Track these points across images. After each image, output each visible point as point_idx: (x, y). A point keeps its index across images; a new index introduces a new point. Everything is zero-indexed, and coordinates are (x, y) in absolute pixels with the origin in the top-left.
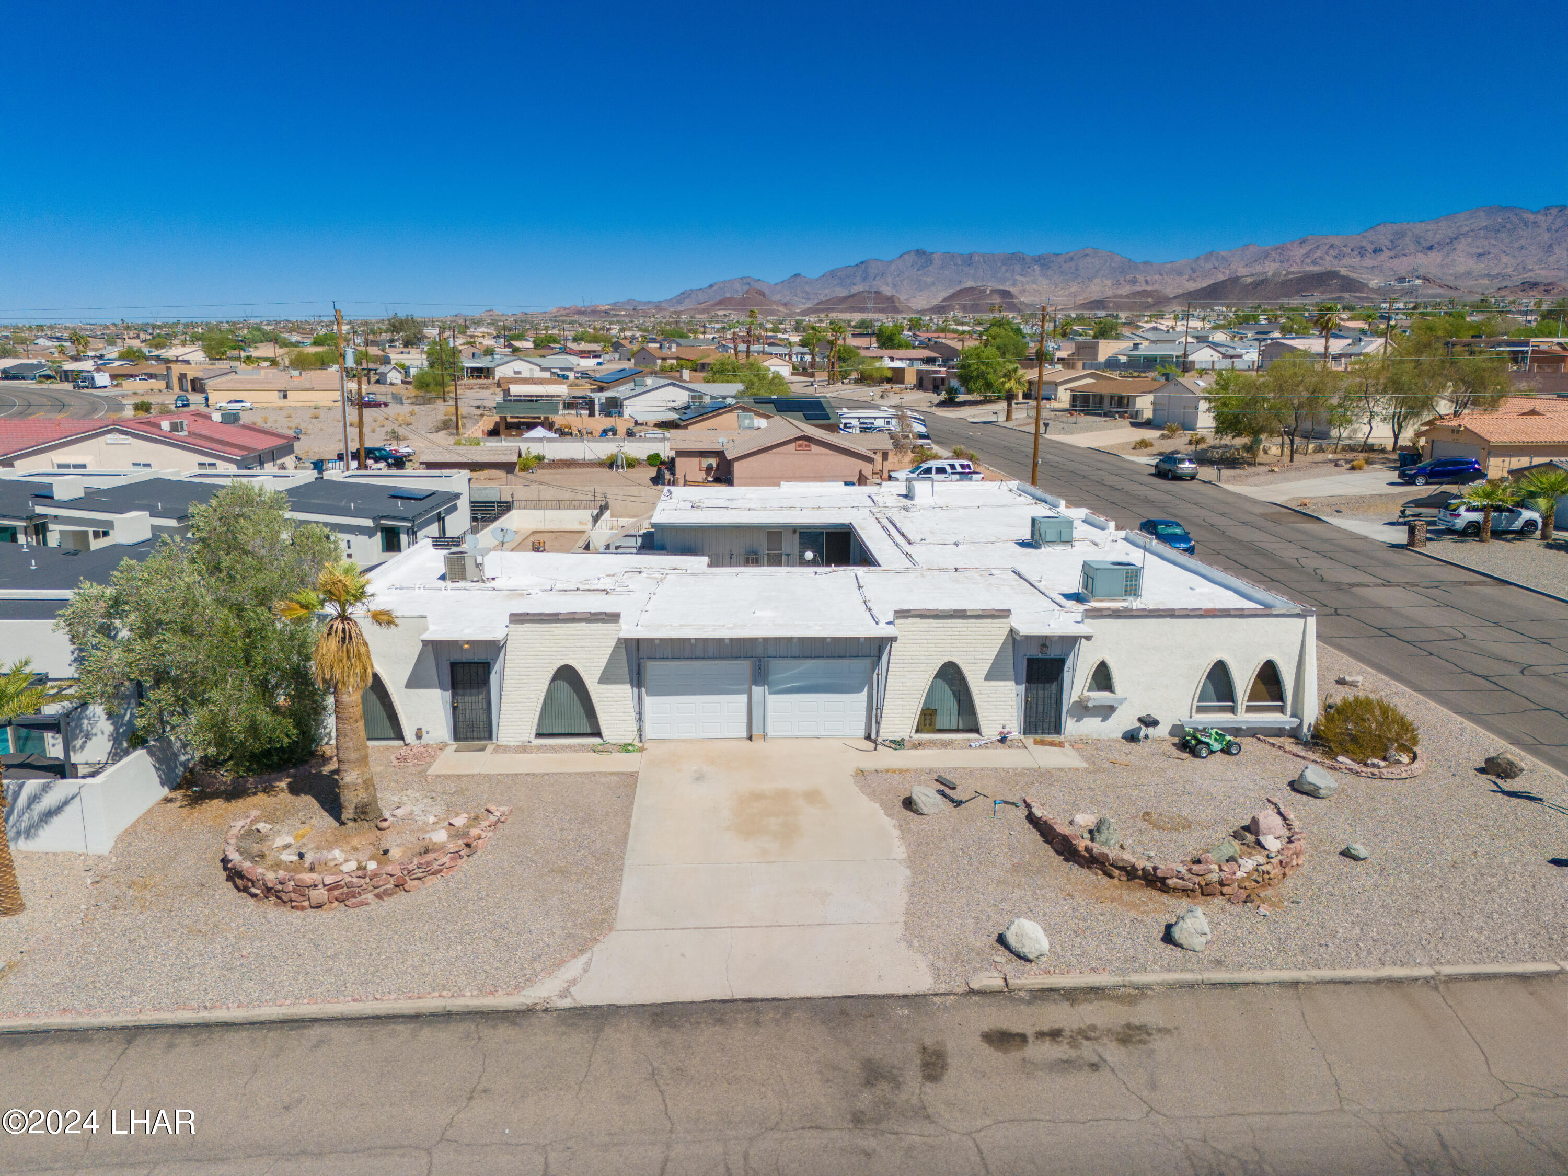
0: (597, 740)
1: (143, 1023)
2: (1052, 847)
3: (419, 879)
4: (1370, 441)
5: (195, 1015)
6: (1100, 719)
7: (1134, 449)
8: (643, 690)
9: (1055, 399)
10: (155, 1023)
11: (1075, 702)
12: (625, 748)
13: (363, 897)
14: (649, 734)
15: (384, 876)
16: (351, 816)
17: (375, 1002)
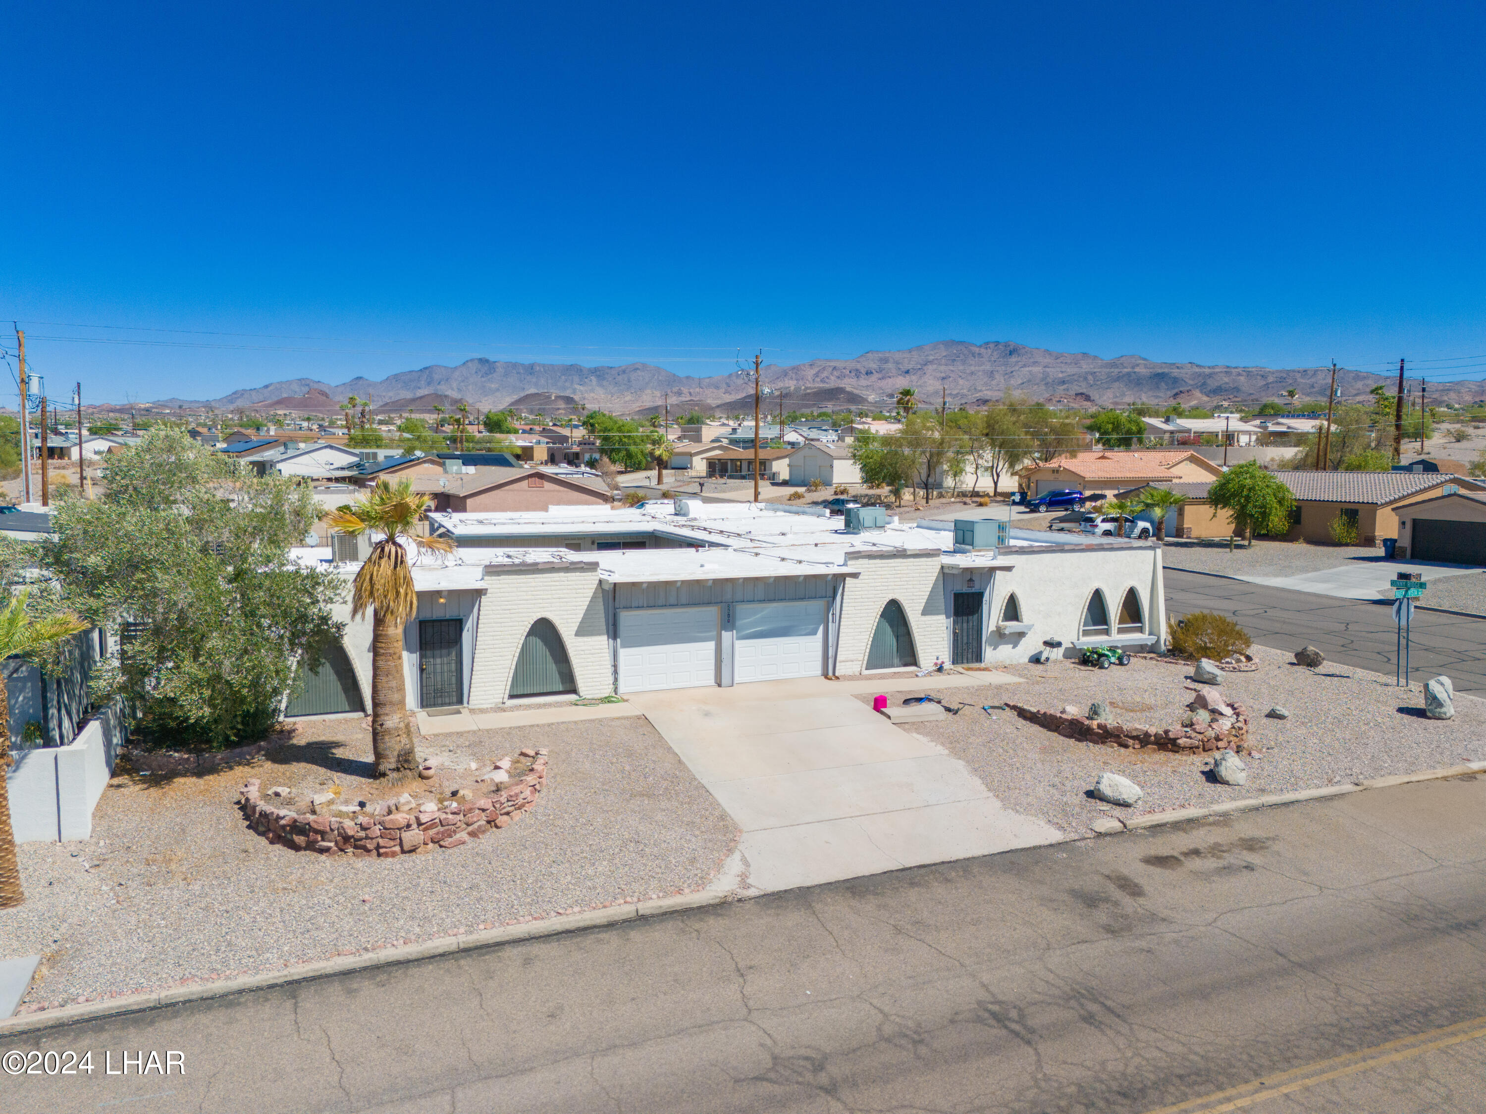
0: (572, 697)
1: (296, 977)
2: (1059, 734)
3: (508, 814)
4: (976, 489)
5: (358, 959)
6: (1011, 646)
7: (789, 500)
8: (618, 640)
9: (691, 468)
10: (311, 974)
11: (992, 632)
12: (607, 700)
13: (458, 836)
14: (622, 689)
15: (477, 811)
16: (393, 766)
17: (559, 917)
